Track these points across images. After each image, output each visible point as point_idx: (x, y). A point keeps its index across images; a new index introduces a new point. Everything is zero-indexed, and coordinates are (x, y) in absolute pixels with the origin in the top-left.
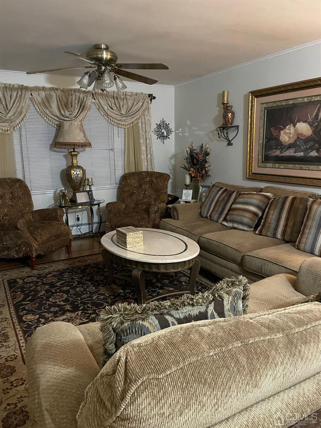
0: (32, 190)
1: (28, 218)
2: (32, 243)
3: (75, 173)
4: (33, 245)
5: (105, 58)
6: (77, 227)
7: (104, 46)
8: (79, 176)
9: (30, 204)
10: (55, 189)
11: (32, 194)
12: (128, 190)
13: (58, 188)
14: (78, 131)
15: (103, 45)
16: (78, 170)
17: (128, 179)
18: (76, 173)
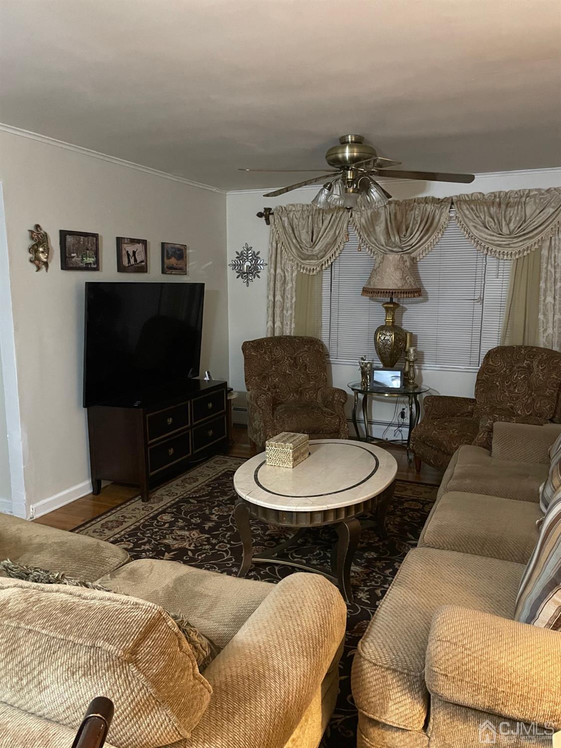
0: (338, 357)
1: (308, 396)
2: (268, 430)
3: (382, 338)
4: (267, 433)
5: (347, 158)
6: (399, 427)
7: (352, 139)
8: (389, 343)
9: (318, 377)
10: (371, 359)
11: (333, 364)
12: (487, 379)
13: (375, 360)
14: (392, 269)
15: (350, 137)
16: (388, 334)
17: (492, 358)
18: (385, 338)
